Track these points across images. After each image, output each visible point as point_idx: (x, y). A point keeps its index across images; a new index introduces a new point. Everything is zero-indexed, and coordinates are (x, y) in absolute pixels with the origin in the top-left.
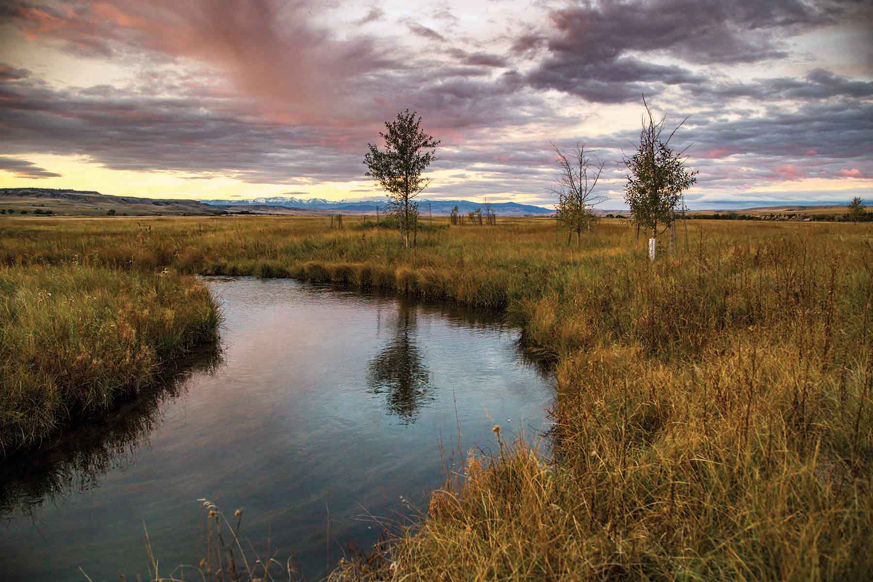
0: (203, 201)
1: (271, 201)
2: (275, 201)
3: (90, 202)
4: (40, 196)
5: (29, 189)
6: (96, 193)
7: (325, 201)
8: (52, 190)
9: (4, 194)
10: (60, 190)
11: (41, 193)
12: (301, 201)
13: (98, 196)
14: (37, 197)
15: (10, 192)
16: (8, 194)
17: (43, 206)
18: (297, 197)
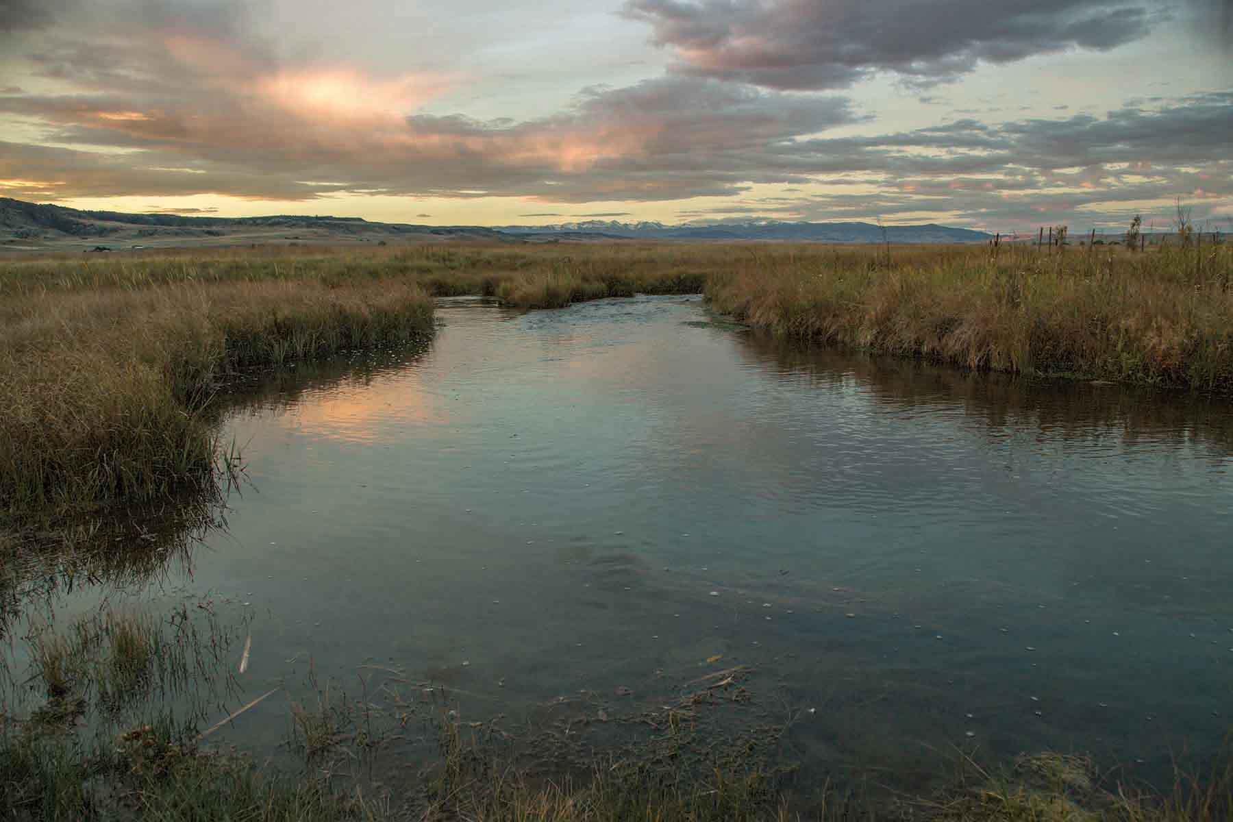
0: (495, 227)
1: (585, 226)
2: (591, 226)
3: (354, 233)
4: (294, 225)
5: (281, 217)
6: (360, 220)
7: (659, 225)
8: (308, 218)
9: (251, 225)
10: (317, 218)
11: (294, 222)
12: (626, 225)
13: (364, 223)
14: (291, 226)
15: (259, 221)
16: (258, 225)
17: (297, 238)
18: (622, 221)
